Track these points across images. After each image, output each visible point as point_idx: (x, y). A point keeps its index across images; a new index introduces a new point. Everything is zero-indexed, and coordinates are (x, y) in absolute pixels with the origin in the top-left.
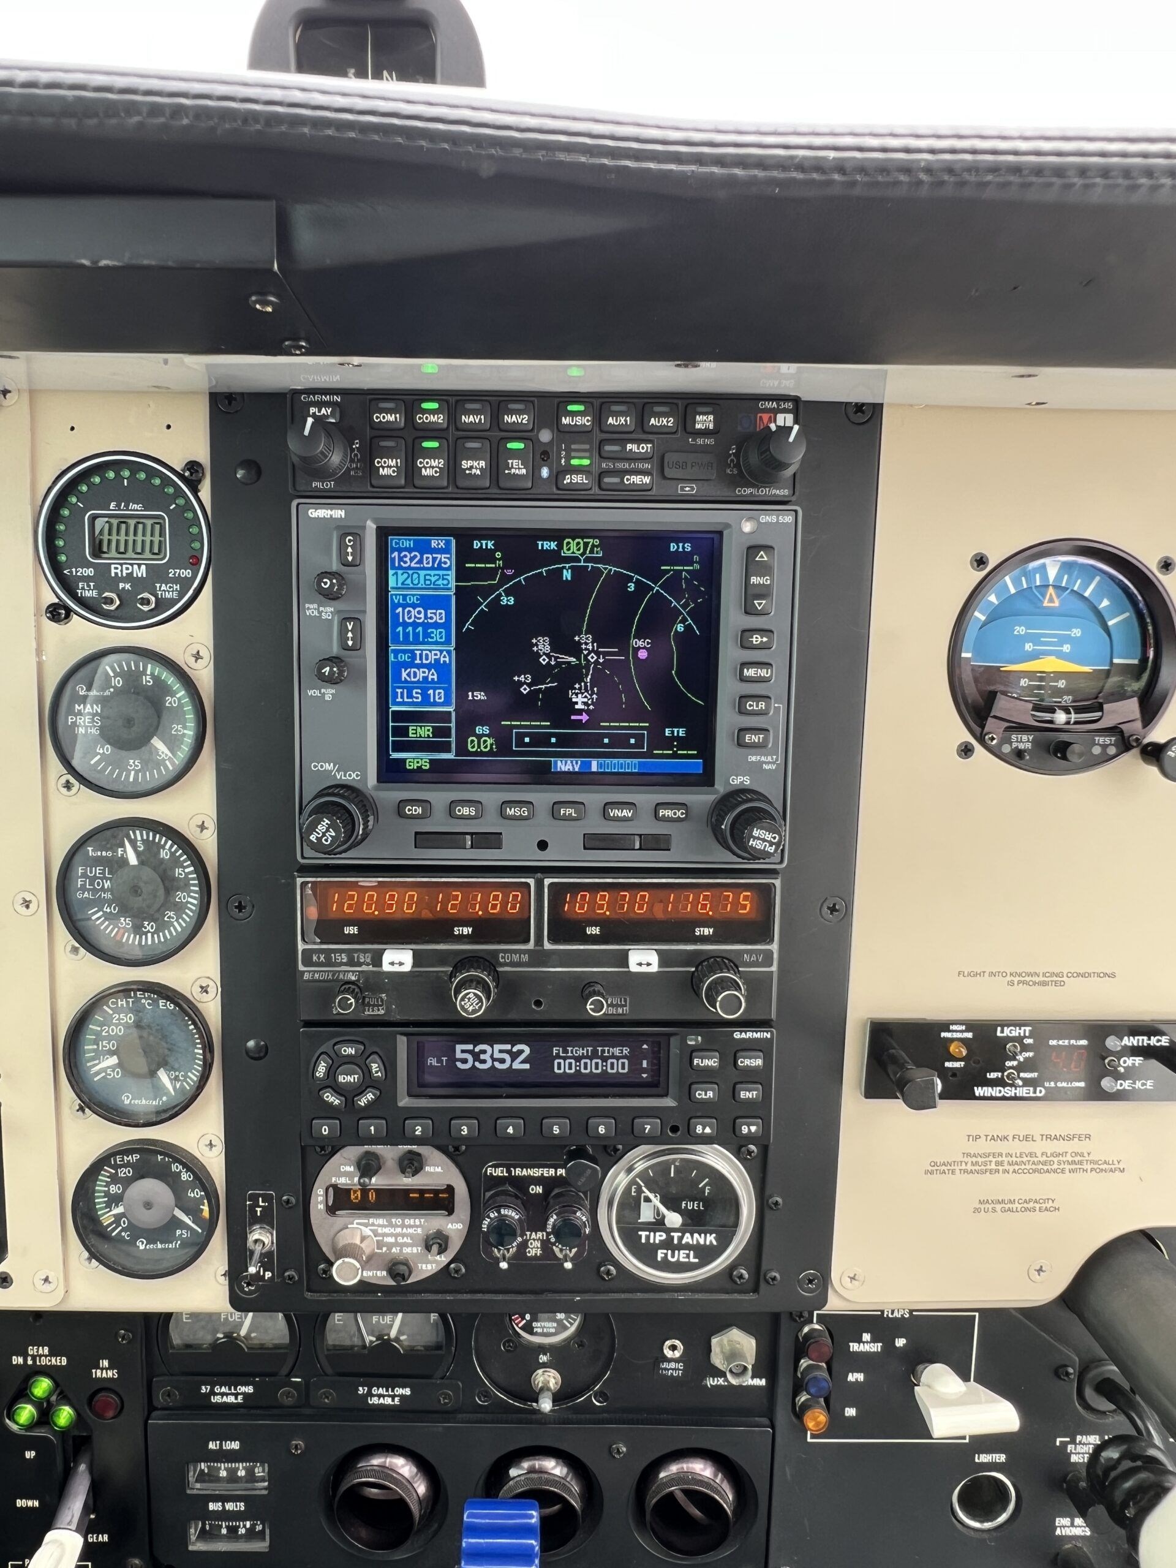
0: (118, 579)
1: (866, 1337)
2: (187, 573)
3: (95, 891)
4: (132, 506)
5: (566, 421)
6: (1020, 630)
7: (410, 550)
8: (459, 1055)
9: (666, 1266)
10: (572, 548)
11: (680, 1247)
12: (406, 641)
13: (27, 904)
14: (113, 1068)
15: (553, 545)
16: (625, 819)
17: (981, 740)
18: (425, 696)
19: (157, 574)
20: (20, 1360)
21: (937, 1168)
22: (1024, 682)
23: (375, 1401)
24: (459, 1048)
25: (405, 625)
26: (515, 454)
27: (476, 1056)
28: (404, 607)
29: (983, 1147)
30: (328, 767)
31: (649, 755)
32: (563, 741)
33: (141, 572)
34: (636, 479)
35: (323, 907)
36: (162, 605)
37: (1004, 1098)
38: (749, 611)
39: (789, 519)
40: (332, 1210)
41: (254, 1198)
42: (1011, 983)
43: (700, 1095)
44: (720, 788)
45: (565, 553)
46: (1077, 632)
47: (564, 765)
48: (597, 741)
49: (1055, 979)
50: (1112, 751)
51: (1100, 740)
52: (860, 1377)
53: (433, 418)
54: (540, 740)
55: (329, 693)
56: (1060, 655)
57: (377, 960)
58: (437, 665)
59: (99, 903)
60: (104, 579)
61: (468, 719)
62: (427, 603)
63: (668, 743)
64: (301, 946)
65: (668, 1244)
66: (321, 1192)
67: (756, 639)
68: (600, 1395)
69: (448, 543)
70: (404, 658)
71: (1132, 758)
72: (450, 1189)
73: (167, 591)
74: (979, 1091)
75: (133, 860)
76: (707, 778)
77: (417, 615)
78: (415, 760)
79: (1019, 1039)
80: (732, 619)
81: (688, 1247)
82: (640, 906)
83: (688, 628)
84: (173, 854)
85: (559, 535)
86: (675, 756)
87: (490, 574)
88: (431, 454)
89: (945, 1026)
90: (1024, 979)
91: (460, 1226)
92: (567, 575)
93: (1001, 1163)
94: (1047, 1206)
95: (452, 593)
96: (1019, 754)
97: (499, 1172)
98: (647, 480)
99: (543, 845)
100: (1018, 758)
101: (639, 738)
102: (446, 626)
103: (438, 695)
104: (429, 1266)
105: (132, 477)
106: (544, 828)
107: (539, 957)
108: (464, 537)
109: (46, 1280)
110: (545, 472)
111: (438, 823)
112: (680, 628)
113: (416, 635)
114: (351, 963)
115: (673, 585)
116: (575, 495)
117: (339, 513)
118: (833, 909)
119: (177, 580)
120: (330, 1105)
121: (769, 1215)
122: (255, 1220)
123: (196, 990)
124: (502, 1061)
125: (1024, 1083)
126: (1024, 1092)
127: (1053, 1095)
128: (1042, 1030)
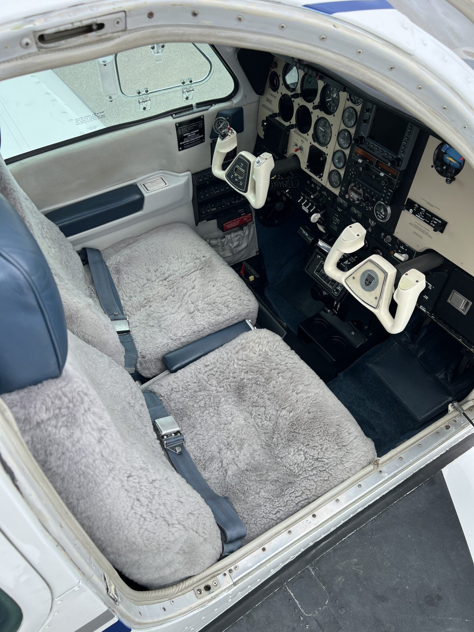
1: (402, 246)
9: (378, 217)
14: (336, 160)
16: (386, 155)
17: (435, 166)
19: (359, 98)
20: (323, 192)
21: (410, 224)
23: (352, 220)
29: (416, 224)
30: (362, 133)
33: (357, 98)
35: (357, 151)
36: (357, 104)
37: (419, 218)
38: (407, 134)
41: (344, 183)
42: (426, 203)
44: (397, 156)
49: (432, 206)
50: (449, 176)
51: (448, 174)
55: (365, 124)
57: (358, 160)
60: (354, 97)
64: (353, 154)
65: (379, 214)
66: (350, 187)
67: (406, 138)
68: (374, 235)
72: (361, 194)
73: (359, 101)
74: (416, 215)
75: (346, 135)
79: (423, 211)
80: (405, 135)
81: (381, 216)
84: (349, 136)
89: (416, 203)
90: (429, 203)
91: (361, 199)
93: (418, 228)
94: (421, 237)
97: (366, 195)
99: (378, 154)
100: (438, 171)
104: (357, 202)
106: (379, 152)
107: (373, 168)
109: (325, 182)
111: (370, 146)
114: (356, 159)
120: (350, 175)
121: (391, 219)
122: (343, 186)
123: (346, 155)
125: (421, 217)
126: (421, 218)
127: (424, 221)
128: (427, 211)
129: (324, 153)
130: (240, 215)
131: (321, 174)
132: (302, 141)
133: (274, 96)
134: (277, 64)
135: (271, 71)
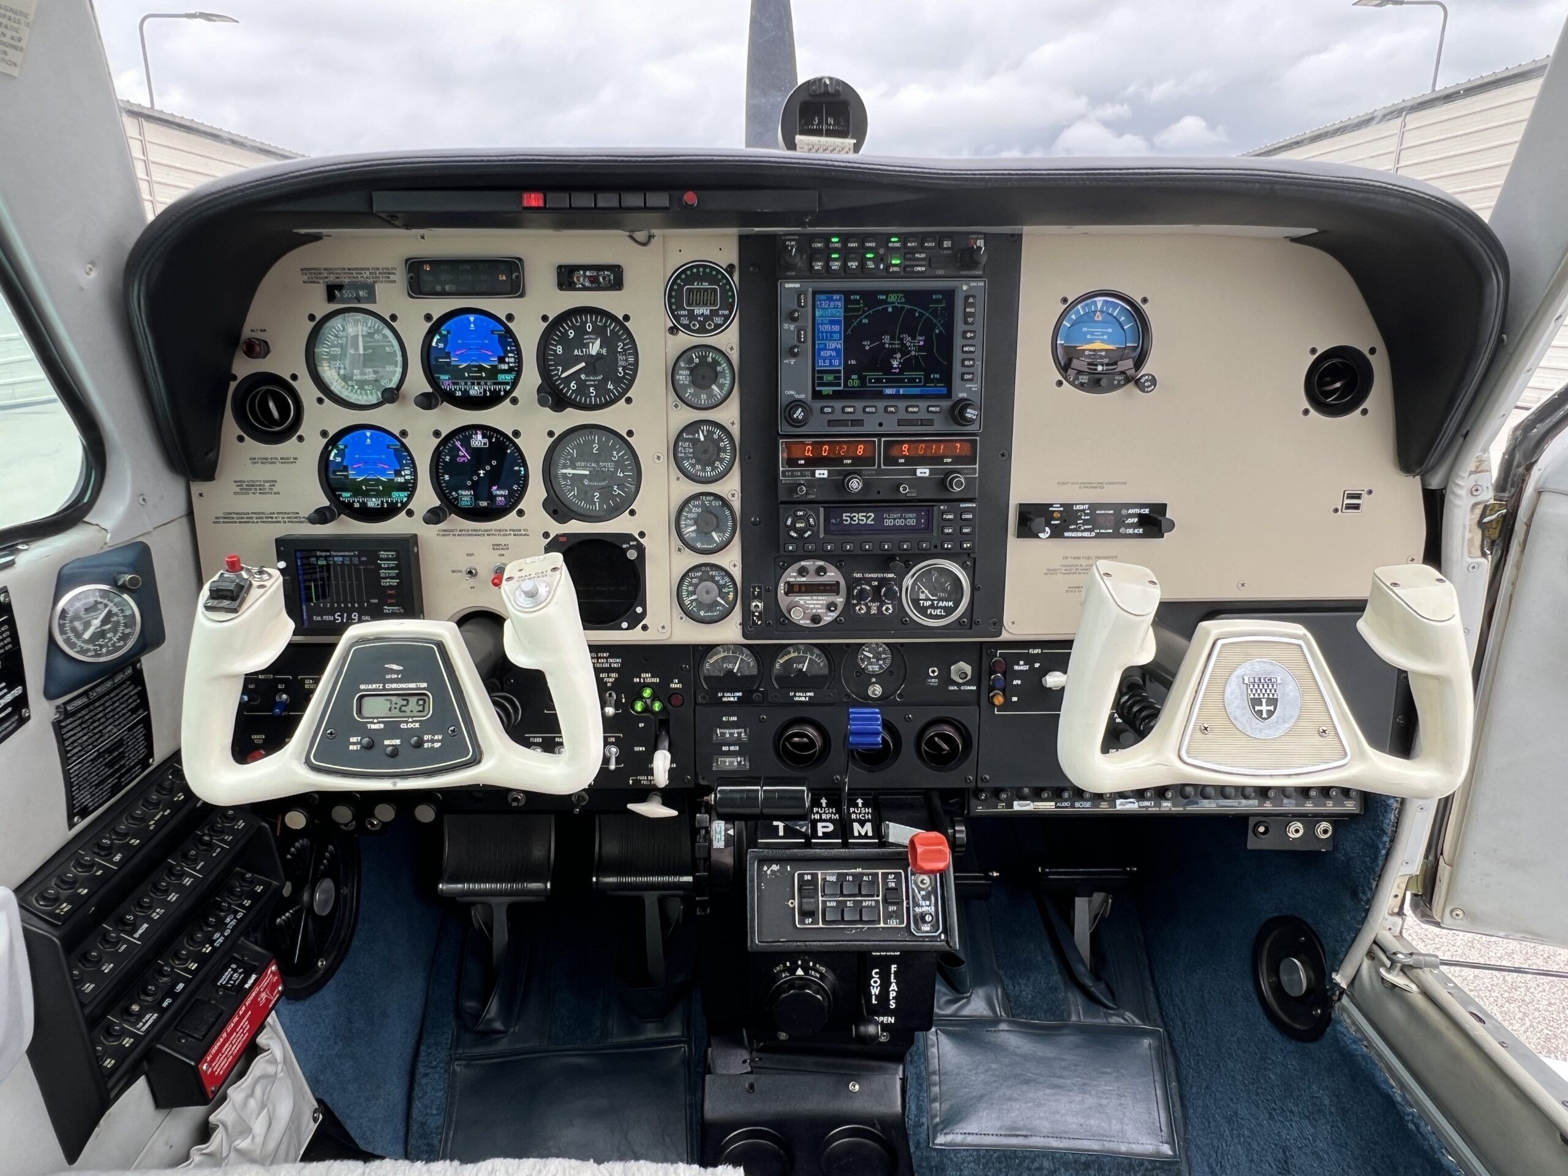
0: (698, 316)
1: (1022, 663)
2: (727, 312)
3: (685, 453)
4: (704, 283)
5: (890, 245)
6: (1085, 329)
7: (825, 300)
8: (844, 518)
9: (931, 616)
10: (892, 298)
11: (937, 608)
12: (823, 339)
13: (659, 458)
14: (692, 532)
15: (884, 297)
16: (914, 412)
17: (1066, 379)
18: (831, 363)
19: (714, 313)
20: (638, 680)
21: (1051, 572)
22: (1087, 353)
23: (797, 699)
24: (844, 515)
25: (822, 332)
26: (870, 259)
27: (852, 519)
28: (822, 324)
29: (1070, 562)
30: (792, 393)
31: (925, 386)
32: (888, 381)
33: (708, 313)
34: (919, 269)
35: (789, 453)
36: (717, 326)
37: (1077, 537)
38: (966, 323)
39: (982, 284)
40: (786, 594)
41: (754, 588)
42: (1080, 487)
43: (947, 531)
44: (955, 398)
45: (889, 300)
46: (1110, 330)
47: (889, 391)
48: (901, 380)
49: (1101, 485)
50: (1122, 382)
51: (1117, 378)
52: (1019, 682)
53: (836, 245)
54: (879, 381)
55: (792, 361)
56: (1103, 341)
57: (813, 474)
58: (836, 349)
59: (688, 459)
60: (691, 316)
61: (849, 370)
62: (832, 323)
63: (933, 381)
64: (781, 469)
65: (932, 606)
66: (782, 585)
67: (969, 335)
68: (900, 696)
69: (840, 298)
70: (822, 346)
71: (1131, 385)
72: (838, 583)
73: (718, 320)
74: (1066, 534)
75: (702, 439)
76: (949, 395)
77: (827, 327)
78: (827, 390)
79: (1083, 510)
80: (959, 326)
81: (941, 608)
82: (921, 450)
83: (940, 331)
84: (719, 436)
85: (887, 293)
86: (935, 386)
87: (858, 310)
88: (835, 260)
89: (1051, 505)
90: (1087, 485)
91: (842, 600)
92: (890, 310)
93: (1077, 570)
95: (842, 318)
96: (1082, 384)
97: (859, 575)
98: (924, 269)
99: (881, 425)
100: (1082, 386)
101: (920, 379)
102: (840, 332)
103: (837, 362)
104: (828, 618)
105: (704, 271)
106: (882, 417)
107: (879, 471)
108: (847, 294)
109: (663, 627)
110: (882, 266)
111: (838, 416)
112: (937, 331)
113: (827, 337)
114: (802, 475)
115: (934, 312)
116: (895, 275)
117: (797, 285)
118: (1003, 455)
119: (723, 315)
120: (793, 537)
121: (976, 593)
122: (755, 598)
123: (730, 496)
124: (862, 520)
125: (1086, 530)
126: (1086, 534)
127: (1099, 536)
128: (1093, 507)
129: (629, 537)
130: (240, 992)
131: (639, 610)
132: (496, 547)
133: (282, 459)
134: (266, 342)
135: (234, 378)
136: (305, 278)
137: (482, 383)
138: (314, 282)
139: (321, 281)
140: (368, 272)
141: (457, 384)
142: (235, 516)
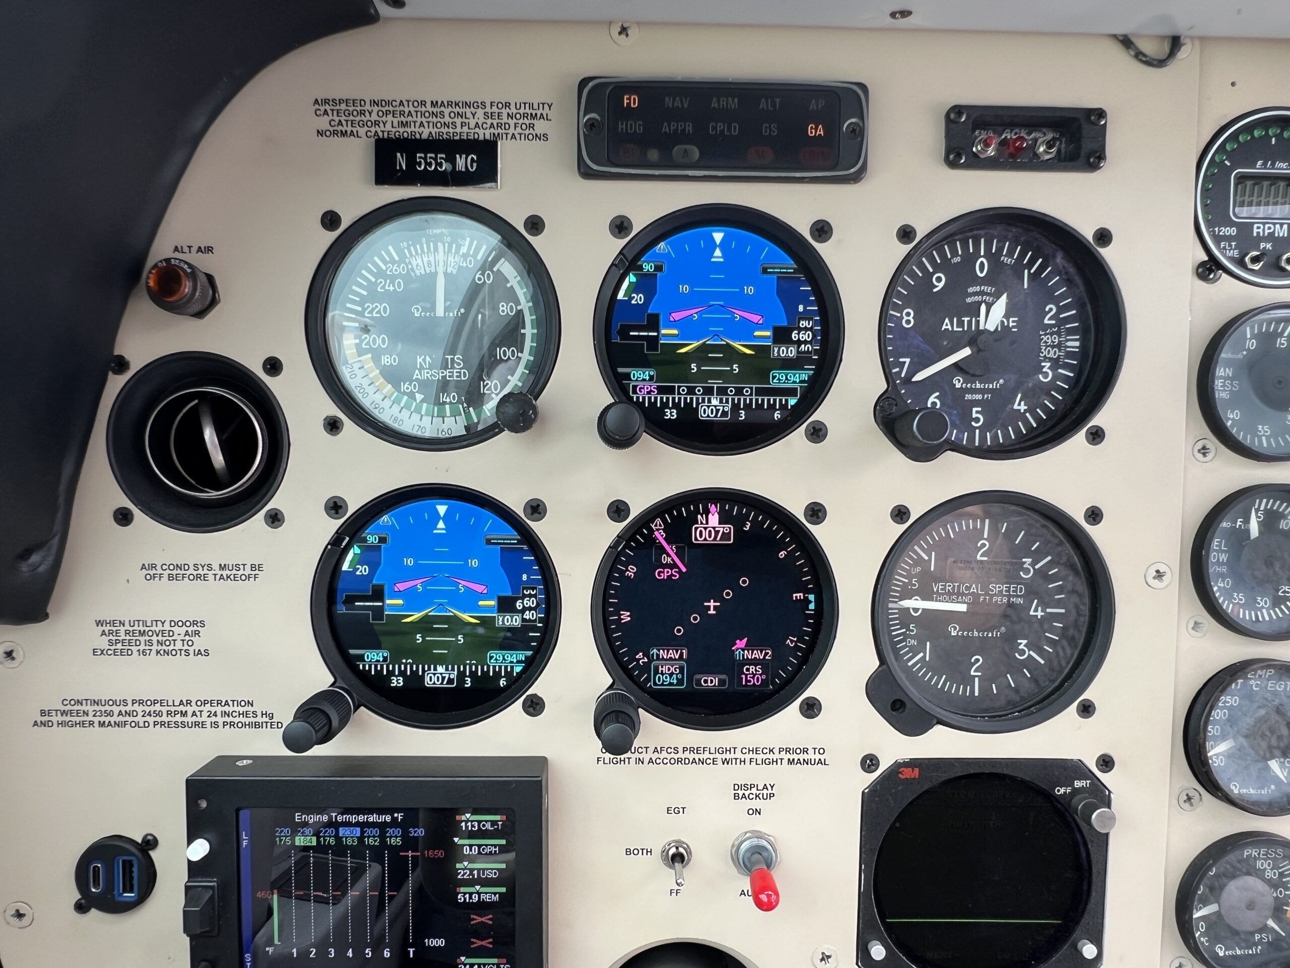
0: (1260, 239)
3: (1217, 563)
4: (1278, 164)
13: (1159, 575)
33: (1283, 231)
59: (1220, 576)
60: (1246, 239)
75: (1256, 531)
105: (1281, 135)
129: (1072, 769)
132: (741, 792)
133: (222, 567)
134: (210, 279)
135: (121, 365)
136: (323, 123)
137: (731, 390)
138: (344, 134)
139: (362, 131)
140: (480, 113)
141: (671, 390)
142: (90, 708)
